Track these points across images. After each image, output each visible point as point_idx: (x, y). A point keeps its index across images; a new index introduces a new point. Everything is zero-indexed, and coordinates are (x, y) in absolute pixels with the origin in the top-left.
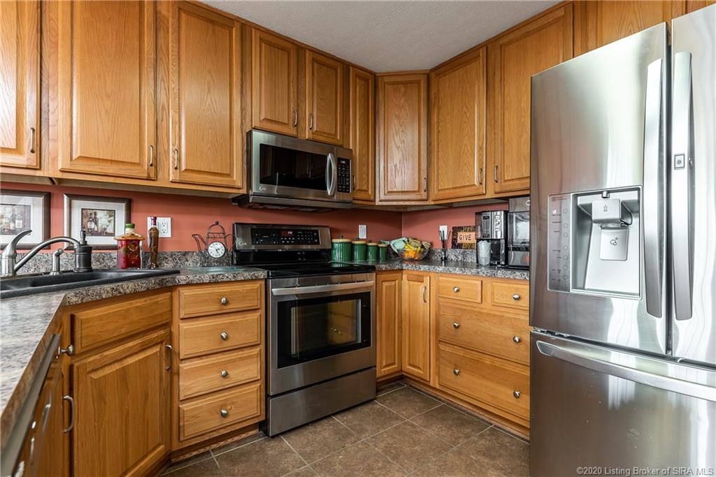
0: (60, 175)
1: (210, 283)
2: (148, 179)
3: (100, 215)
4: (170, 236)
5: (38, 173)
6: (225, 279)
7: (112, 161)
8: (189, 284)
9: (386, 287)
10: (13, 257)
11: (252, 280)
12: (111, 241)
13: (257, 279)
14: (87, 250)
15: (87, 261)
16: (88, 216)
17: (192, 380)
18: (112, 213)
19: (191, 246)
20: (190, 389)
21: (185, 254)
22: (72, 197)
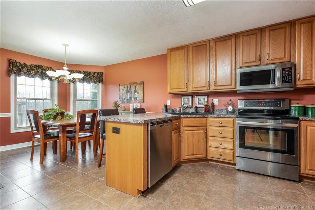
0: (191, 92)
1: (217, 117)
2: (208, 90)
3: (202, 99)
4: (218, 104)
5: (188, 92)
6: (221, 117)
7: (200, 87)
8: (211, 117)
9: (310, 129)
10: (183, 109)
11: (230, 118)
12: (203, 106)
13: (232, 118)
14: (196, 108)
15: (197, 110)
16: (199, 100)
17: (212, 143)
18: (204, 99)
19: (223, 107)
20: (211, 144)
21: (222, 109)
22: (196, 96)
